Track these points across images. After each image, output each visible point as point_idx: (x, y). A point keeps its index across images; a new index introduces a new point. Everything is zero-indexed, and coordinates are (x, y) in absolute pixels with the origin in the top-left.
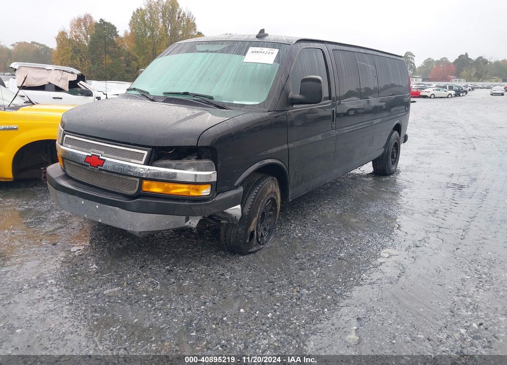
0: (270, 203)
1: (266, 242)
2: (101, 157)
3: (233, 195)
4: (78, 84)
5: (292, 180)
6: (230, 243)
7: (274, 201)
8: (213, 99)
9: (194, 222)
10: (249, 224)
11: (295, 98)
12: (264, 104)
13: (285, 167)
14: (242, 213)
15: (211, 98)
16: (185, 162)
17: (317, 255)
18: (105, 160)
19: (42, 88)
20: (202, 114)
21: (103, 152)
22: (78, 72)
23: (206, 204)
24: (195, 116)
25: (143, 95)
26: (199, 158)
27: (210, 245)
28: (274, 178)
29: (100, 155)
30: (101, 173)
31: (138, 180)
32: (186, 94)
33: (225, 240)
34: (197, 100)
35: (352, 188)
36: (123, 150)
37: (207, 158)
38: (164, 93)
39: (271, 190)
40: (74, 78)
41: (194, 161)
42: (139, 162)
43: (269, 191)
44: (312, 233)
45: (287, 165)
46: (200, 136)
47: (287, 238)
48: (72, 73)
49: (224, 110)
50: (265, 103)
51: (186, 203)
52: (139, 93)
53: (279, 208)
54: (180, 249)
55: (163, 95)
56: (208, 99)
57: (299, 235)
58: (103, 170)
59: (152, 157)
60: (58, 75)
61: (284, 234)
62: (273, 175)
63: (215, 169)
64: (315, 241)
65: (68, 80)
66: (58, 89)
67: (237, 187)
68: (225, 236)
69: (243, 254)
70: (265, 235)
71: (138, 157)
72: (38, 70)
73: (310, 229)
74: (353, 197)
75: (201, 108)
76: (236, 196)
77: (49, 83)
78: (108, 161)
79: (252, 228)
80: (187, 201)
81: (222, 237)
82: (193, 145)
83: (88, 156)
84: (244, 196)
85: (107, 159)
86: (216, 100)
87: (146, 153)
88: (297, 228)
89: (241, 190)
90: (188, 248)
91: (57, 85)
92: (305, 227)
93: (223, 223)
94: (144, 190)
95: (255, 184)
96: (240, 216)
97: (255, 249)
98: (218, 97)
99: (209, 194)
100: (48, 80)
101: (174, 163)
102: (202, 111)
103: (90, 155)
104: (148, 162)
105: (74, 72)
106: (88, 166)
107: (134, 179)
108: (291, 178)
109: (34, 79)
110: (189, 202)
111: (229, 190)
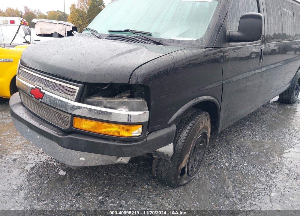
0: (201, 137)
1: (196, 172)
2: (42, 90)
3: (166, 134)
4: (73, 33)
5: (223, 115)
6: (161, 178)
7: (205, 134)
8: (151, 36)
9: (125, 160)
10: (181, 161)
11: (232, 36)
12: (202, 41)
13: (218, 103)
14: (174, 150)
15: (150, 35)
16: (117, 100)
17: (247, 193)
18: (44, 93)
19: (51, 35)
20: (139, 49)
21: (43, 86)
22: (73, 25)
23: (136, 145)
24: (130, 51)
25: (92, 33)
26: (132, 96)
27: (144, 171)
28: (207, 112)
29: (42, 88)
30: (42, 105)
31: (70, 116)
32: (127, 31)
33: (156, 174)
34: (136, 37)
35: (264, 114)
36: (59, 84)
37: (140, 96)
38: (110, 32)
39: (203, 125)
40: (70, 29)
41: (125, 100)
42: (71, 98)
43: (202, 127)
44: (238, 162)
45: (220, 100)
46: (132, 73)
47: (214, 168)
48: (69, 26)
49: (161, 46)
50: (203, 39)
51: (116, 143)
52: (89, 32)
53: (208, 140)
54: (117, 174)
55: (108, 33)
56: (147, 36)
57: (227, 164)
58: (42, 102)
59: (84, 94)
60: (61, 27)
61: (211, 163)
62: (206, 110)
63: (147, 108)
64: (242, 173)
65: (67, 30)
66: (60, 36)
67: (170, 125)
68: (157, 170)
69: (173, 187)
70: (195, 166)
71: (71, 92)
72: (49, 24)
73: (236, 158)
74: (267, 124)
75: (139, 44)
76: (168, 135)
77: (55, 32)
78: (46, 95)
79: (183, 165)
80: (117, 141)
81: (154, 170)
82: (125, 83)
83: (32, 88)
84: (176, 133)
85: (46, 93)
86: (154, 36)
87: (77, 89)
88: (223, 156)
89: (174, 127)
90: (124, 173)
91: (60, 34)
92: (230, 154)
93: (156, 158)
94: (75, 126)
95: (188, 120)
96: (172, 154)
97: (185, 182)
98: (156, 33)
99: (139, 134)
100: (54, 30)
101: (105, 100)
102: (139, 47)
103: (34, 87)
104: (80, 99)
105: (70, 25)
106: (32, 97)
107: (67, 115)
108: (222, 111)
109: (46, 29)
110: (119, 143)
111: (161, 129)
